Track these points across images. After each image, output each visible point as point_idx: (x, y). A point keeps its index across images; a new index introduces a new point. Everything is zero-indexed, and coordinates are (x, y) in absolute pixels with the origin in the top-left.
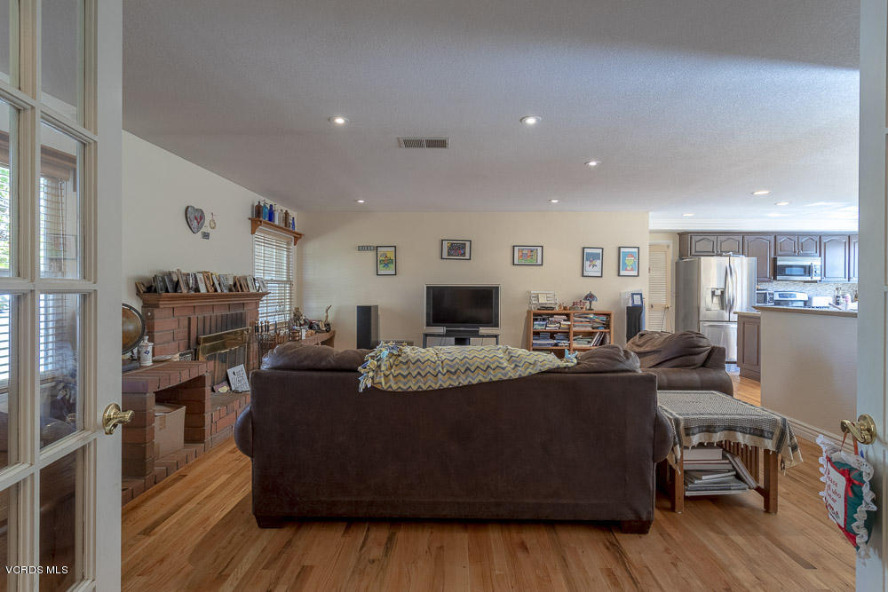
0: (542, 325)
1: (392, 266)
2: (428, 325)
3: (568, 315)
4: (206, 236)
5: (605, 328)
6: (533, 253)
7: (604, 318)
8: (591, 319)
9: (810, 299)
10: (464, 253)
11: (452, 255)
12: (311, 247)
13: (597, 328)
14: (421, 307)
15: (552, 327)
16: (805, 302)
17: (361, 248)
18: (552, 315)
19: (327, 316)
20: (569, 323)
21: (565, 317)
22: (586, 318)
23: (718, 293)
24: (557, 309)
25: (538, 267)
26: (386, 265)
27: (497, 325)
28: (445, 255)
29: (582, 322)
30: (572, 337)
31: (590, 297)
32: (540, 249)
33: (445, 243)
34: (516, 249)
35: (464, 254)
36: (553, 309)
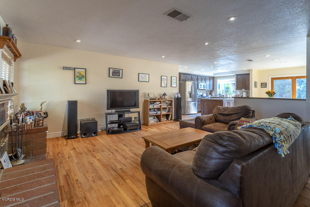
0: (152, 106)
1: (84, 79)
2: (108, 109)
3: (160, 102)
5: (170, 106)
6: (146, 77)
7: (170, 102)
8: (166, 103)
9: (203, 94)
10: (120, 75)
11: (114, 76)
12: (27, 65)
13: (168, 106)
14: (104, 101)
15: (156, 107)
16: (201, 95)
17: (65, 68)
18: (155, 102)
19: (42, 108)
20: (161, 105)
23: (190, 93)
24: (157, 99)
25: (147, 82)
26: (80, 79)
27: (138, 107)
28: (111, 75)
29: (164, 104)
30: (162, 110)
32: (148, 75)
33: (111, 70)
34: (140, 75)
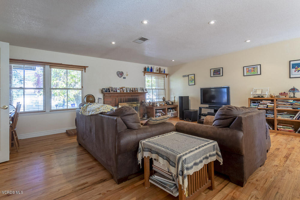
0: (256, 105)
1: (194, 82)
2: (201, 103)
3: (272, 100)
4: (124, 78)
6: (255, 69)
8: (291, 103)
11: (215, 75)
17: (184, 76)
18: (262, 100)
20: (273, 105)
21: (270, 101)
22: (288, 102)
24: (266, 97)
25: (258, 76)
26: (192, 81)
28: (212, 75)
29: (284, 104)
30: (276, 113)
31: (293, 90)
32: (259, 67)
33: (212, 70)
34: (245, 68)
35: (220, 74)
36: (262, 97)
